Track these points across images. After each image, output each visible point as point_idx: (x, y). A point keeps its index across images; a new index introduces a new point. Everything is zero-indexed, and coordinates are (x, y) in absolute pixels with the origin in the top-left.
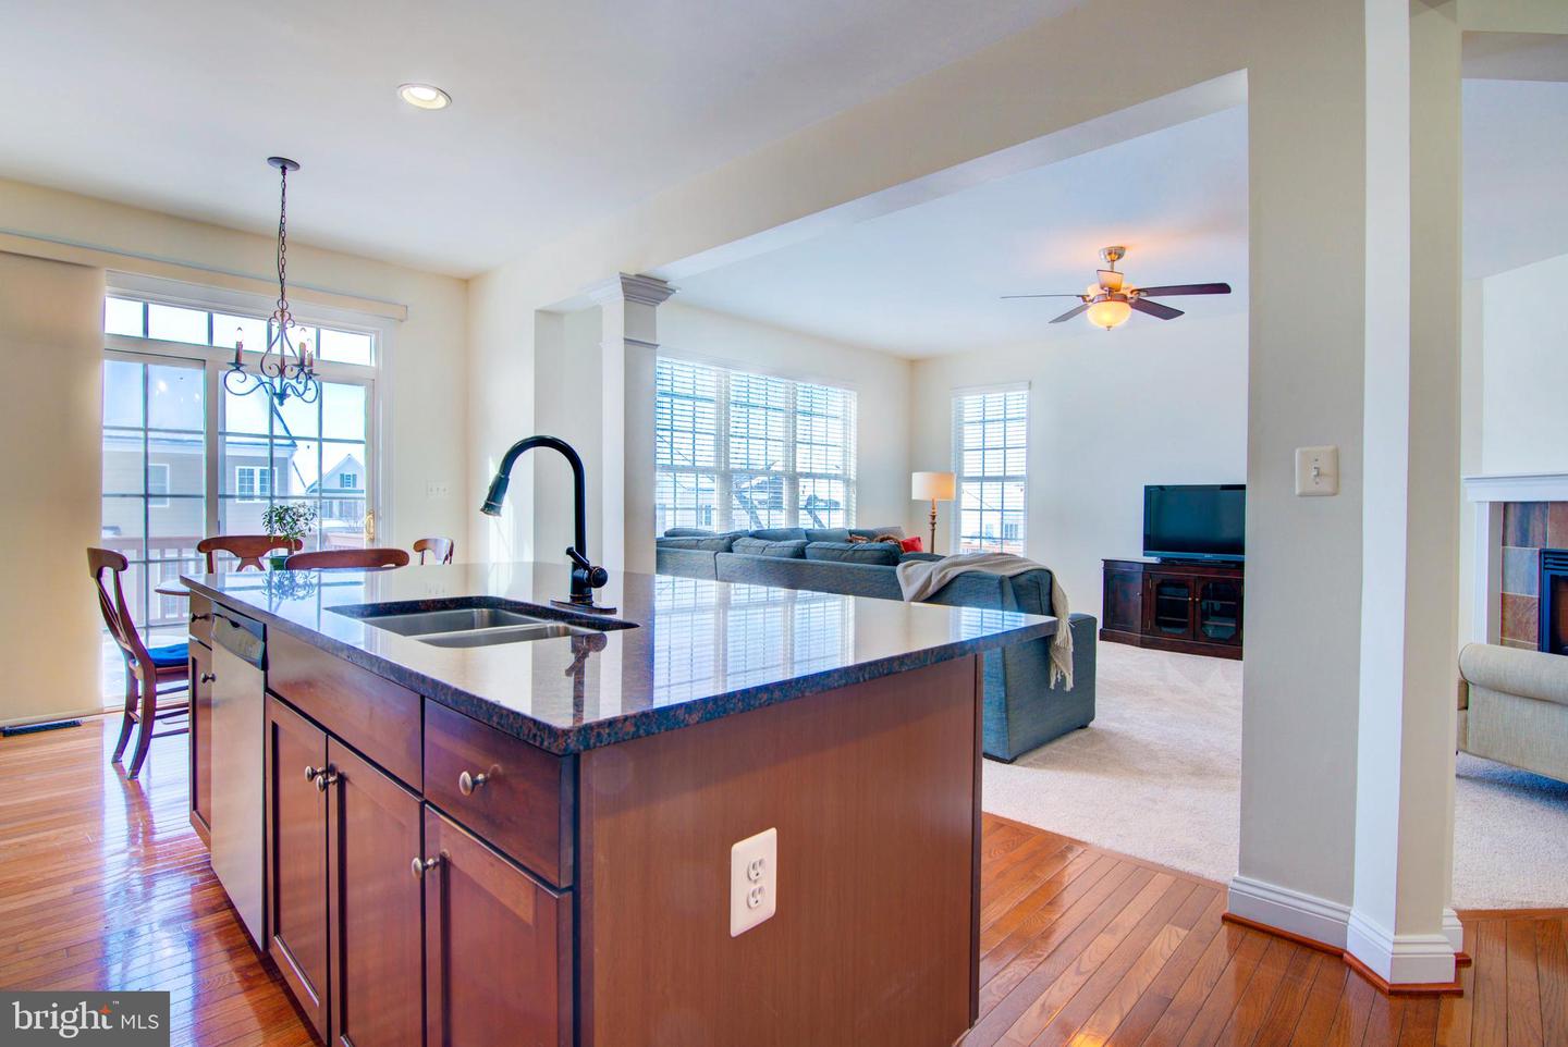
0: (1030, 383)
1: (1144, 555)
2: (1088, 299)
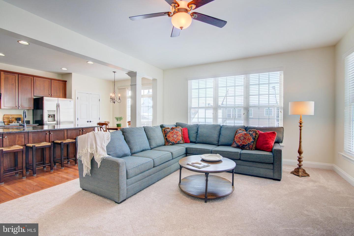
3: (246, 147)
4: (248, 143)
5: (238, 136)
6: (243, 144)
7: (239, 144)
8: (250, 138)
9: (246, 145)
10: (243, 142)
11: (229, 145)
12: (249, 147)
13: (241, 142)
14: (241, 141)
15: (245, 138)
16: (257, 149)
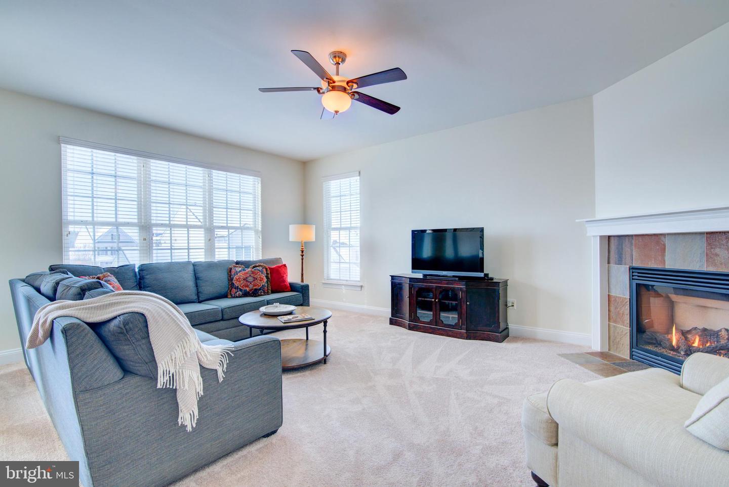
0: (360, 172)
1: (412, 272)
2: (321, 91)
3: (260, 291)
4: (263, 285)
5: (242, 278)
6: (255, 288)
7: (248, 290)
8: (262, 277)
9: (260, 289)
10: (254, 286)
11: (224, 296)
12: (264, 291)
13: (251, 286)
14: (251, 283)
15: (255, 279)
16: (273, 292)
